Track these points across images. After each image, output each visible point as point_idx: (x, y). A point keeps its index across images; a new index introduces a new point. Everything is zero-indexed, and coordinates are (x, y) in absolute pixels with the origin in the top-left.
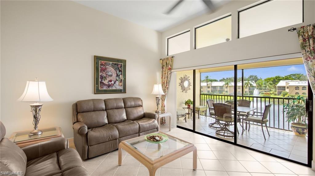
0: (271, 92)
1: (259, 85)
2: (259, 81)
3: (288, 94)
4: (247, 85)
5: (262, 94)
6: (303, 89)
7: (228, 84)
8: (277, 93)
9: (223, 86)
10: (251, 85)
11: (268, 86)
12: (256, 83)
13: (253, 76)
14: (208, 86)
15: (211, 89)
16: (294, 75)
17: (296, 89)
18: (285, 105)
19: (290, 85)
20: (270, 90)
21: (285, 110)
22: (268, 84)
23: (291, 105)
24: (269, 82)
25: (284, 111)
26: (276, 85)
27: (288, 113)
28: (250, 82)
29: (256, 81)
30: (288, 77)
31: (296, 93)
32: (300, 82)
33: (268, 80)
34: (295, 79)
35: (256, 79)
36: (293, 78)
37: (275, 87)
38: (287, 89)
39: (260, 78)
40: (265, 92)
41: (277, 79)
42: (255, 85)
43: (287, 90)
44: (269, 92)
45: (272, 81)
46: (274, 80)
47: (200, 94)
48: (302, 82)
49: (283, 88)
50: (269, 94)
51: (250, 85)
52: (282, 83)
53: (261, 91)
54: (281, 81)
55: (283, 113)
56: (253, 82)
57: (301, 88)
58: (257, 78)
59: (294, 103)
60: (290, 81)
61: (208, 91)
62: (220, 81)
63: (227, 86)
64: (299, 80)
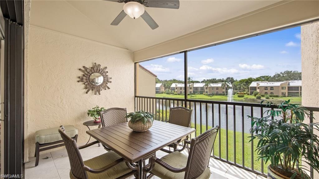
0: (245, 92)
1: (235, 86)
2: (235, 82)
3: (259, 94)
4: (224, 86)
5: (237, 94)
6: (270, 89)
7: (207, 85)
8: (249, 93)
9: (203, 87)
10: (228, 85)
11: (242, 87)
12: (232, 84)
13: (230, 78)
14: (190, 87)
15: (193, 90)
16: (263, 77)
17: (265, 89)
18: (255, 120)
19: (260, 85)
20: (244, 90)
21: (255, 134)
22: (242, 84)
23: (268, 123)
24: (243, 83)
25: (253, 138)
26: (249, 85)
27: (262, 142)
28: (227, 83)
29: (232, 83)
30: (259, 78)
31: (265, 93)
32: (269, 83)
33: (242, 81)
34: (264, 81)
35: (232, 81)
36: (263, 80)
37: (248, 88)
38: (258, 89)
39: (235, 80)
40: (240, 93)
41: (249, 80)
42: (231, 86)
43: (258, 91)
44: (243, 92)
45: (245, 82)
46: (247, 81)
47: (135, 96)
48: (270, 83)
49: (255, 88)
50: (242, 94)
51: (226, 86)
52: (254, 84)
53: (236, 91)
54: (253, 82)
55: (252, 140)
56: (229, 83)
57: (270, 88)
58: (233, 79)
59: (273, 118)
60: (260, 82)
61: (190, 92)
62: (202, 82)
63: (206, 87)
64: (267, 82)
